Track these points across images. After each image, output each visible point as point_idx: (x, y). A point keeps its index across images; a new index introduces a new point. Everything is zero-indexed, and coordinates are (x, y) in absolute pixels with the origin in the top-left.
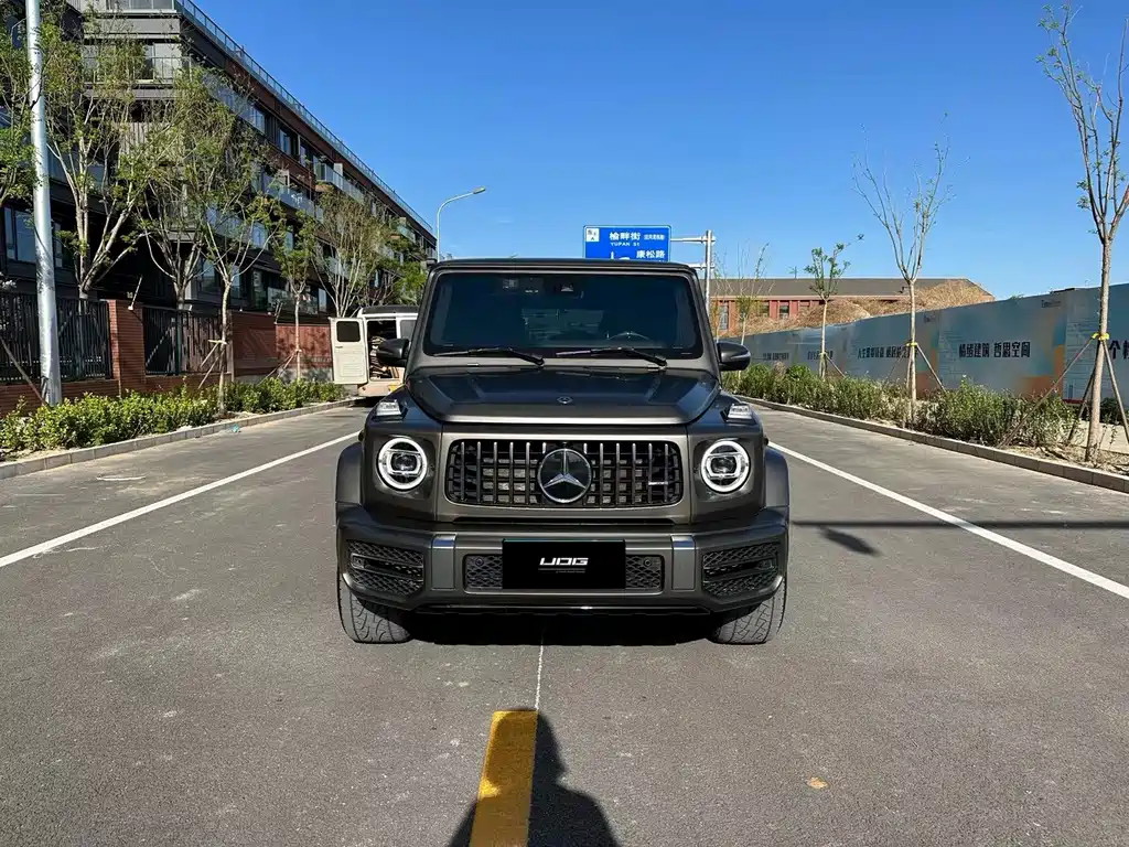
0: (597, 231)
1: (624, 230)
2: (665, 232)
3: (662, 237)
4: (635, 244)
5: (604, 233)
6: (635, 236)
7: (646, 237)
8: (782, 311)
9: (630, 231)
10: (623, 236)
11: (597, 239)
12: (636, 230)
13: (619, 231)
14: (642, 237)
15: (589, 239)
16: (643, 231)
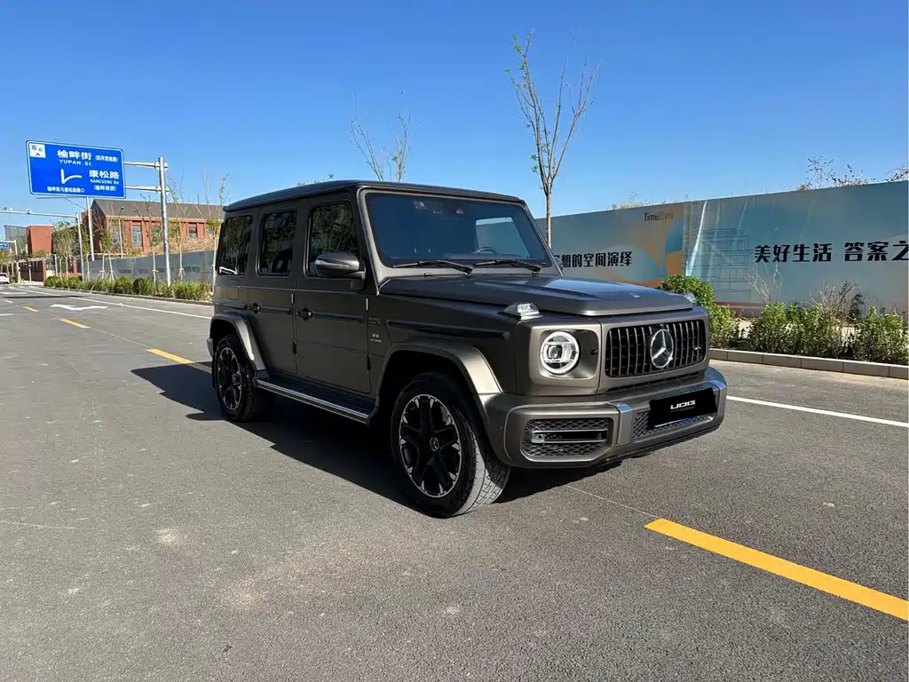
0: (43, 147)
1: (74, 149)
2: (117, 154)
3: (115, 159)
4: (86, 164)
5: (51, 150)
6: (86, 156)
7: (98, 158)
8: (191, 232)
9: (80, 150)
10: (72, 154)
11: (43, 155)
12: (86, 150)
13: (68, 149)
14: (93, 157)
15: (33, 154)
16: (94, 152)
